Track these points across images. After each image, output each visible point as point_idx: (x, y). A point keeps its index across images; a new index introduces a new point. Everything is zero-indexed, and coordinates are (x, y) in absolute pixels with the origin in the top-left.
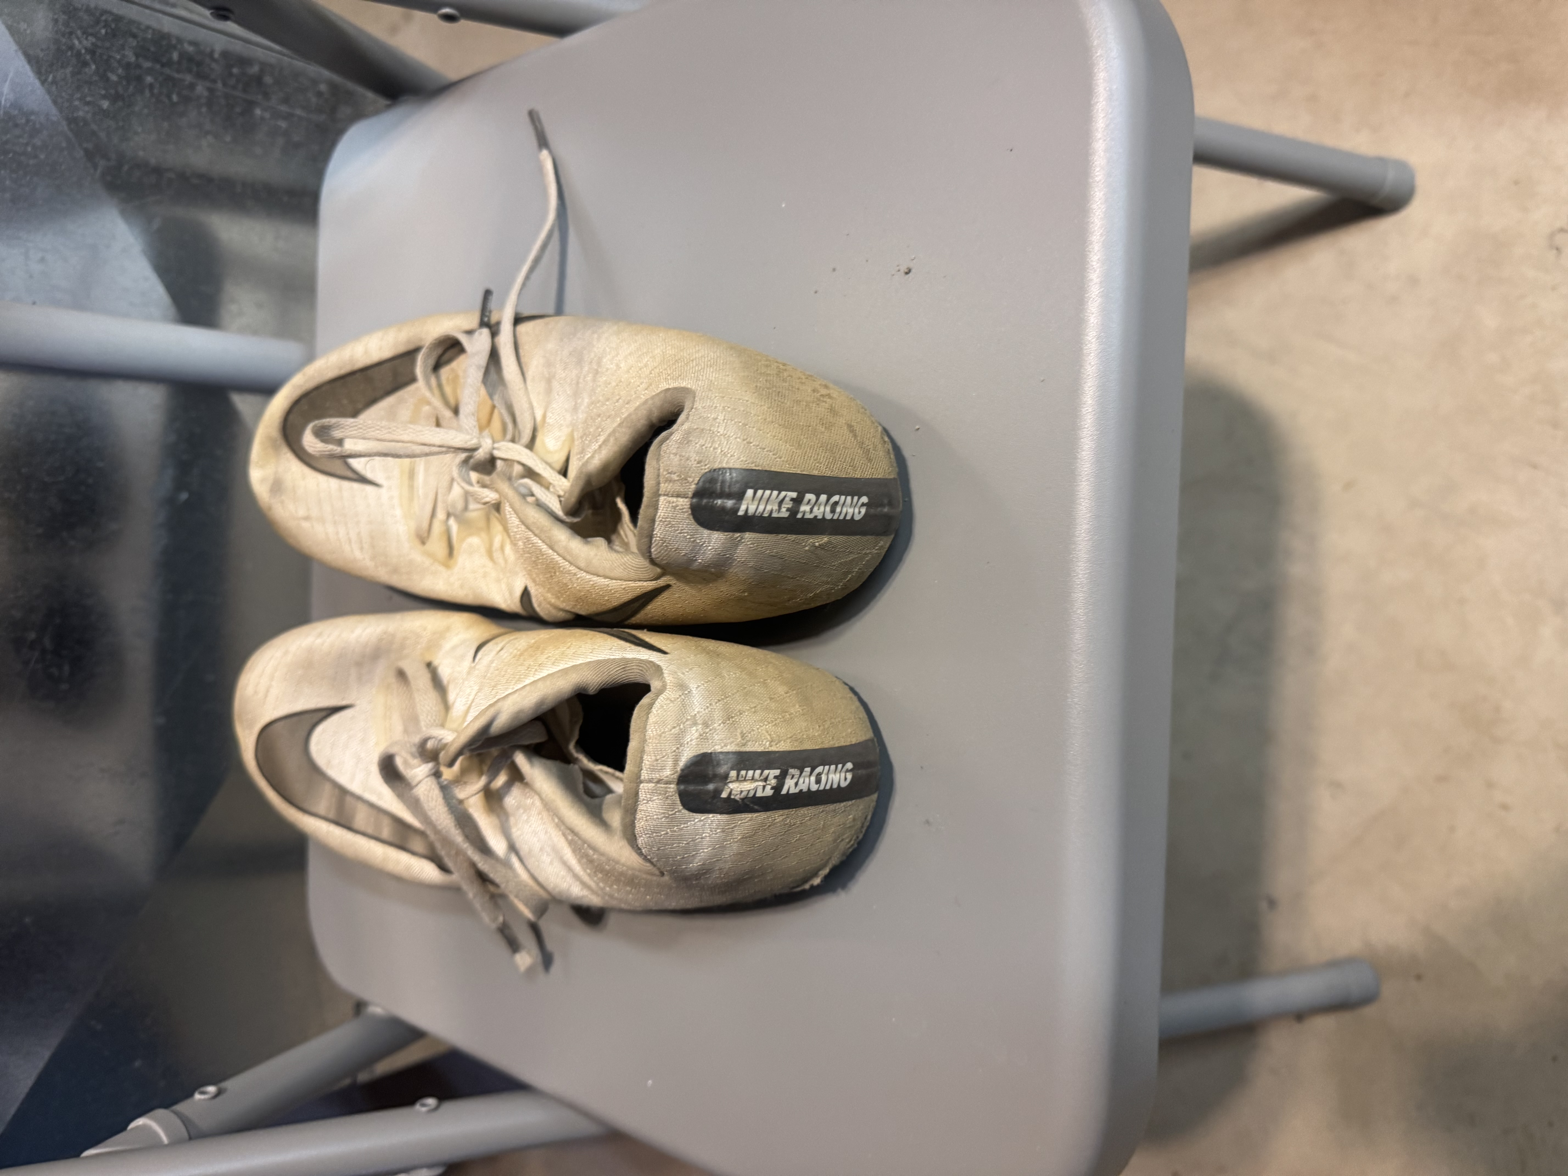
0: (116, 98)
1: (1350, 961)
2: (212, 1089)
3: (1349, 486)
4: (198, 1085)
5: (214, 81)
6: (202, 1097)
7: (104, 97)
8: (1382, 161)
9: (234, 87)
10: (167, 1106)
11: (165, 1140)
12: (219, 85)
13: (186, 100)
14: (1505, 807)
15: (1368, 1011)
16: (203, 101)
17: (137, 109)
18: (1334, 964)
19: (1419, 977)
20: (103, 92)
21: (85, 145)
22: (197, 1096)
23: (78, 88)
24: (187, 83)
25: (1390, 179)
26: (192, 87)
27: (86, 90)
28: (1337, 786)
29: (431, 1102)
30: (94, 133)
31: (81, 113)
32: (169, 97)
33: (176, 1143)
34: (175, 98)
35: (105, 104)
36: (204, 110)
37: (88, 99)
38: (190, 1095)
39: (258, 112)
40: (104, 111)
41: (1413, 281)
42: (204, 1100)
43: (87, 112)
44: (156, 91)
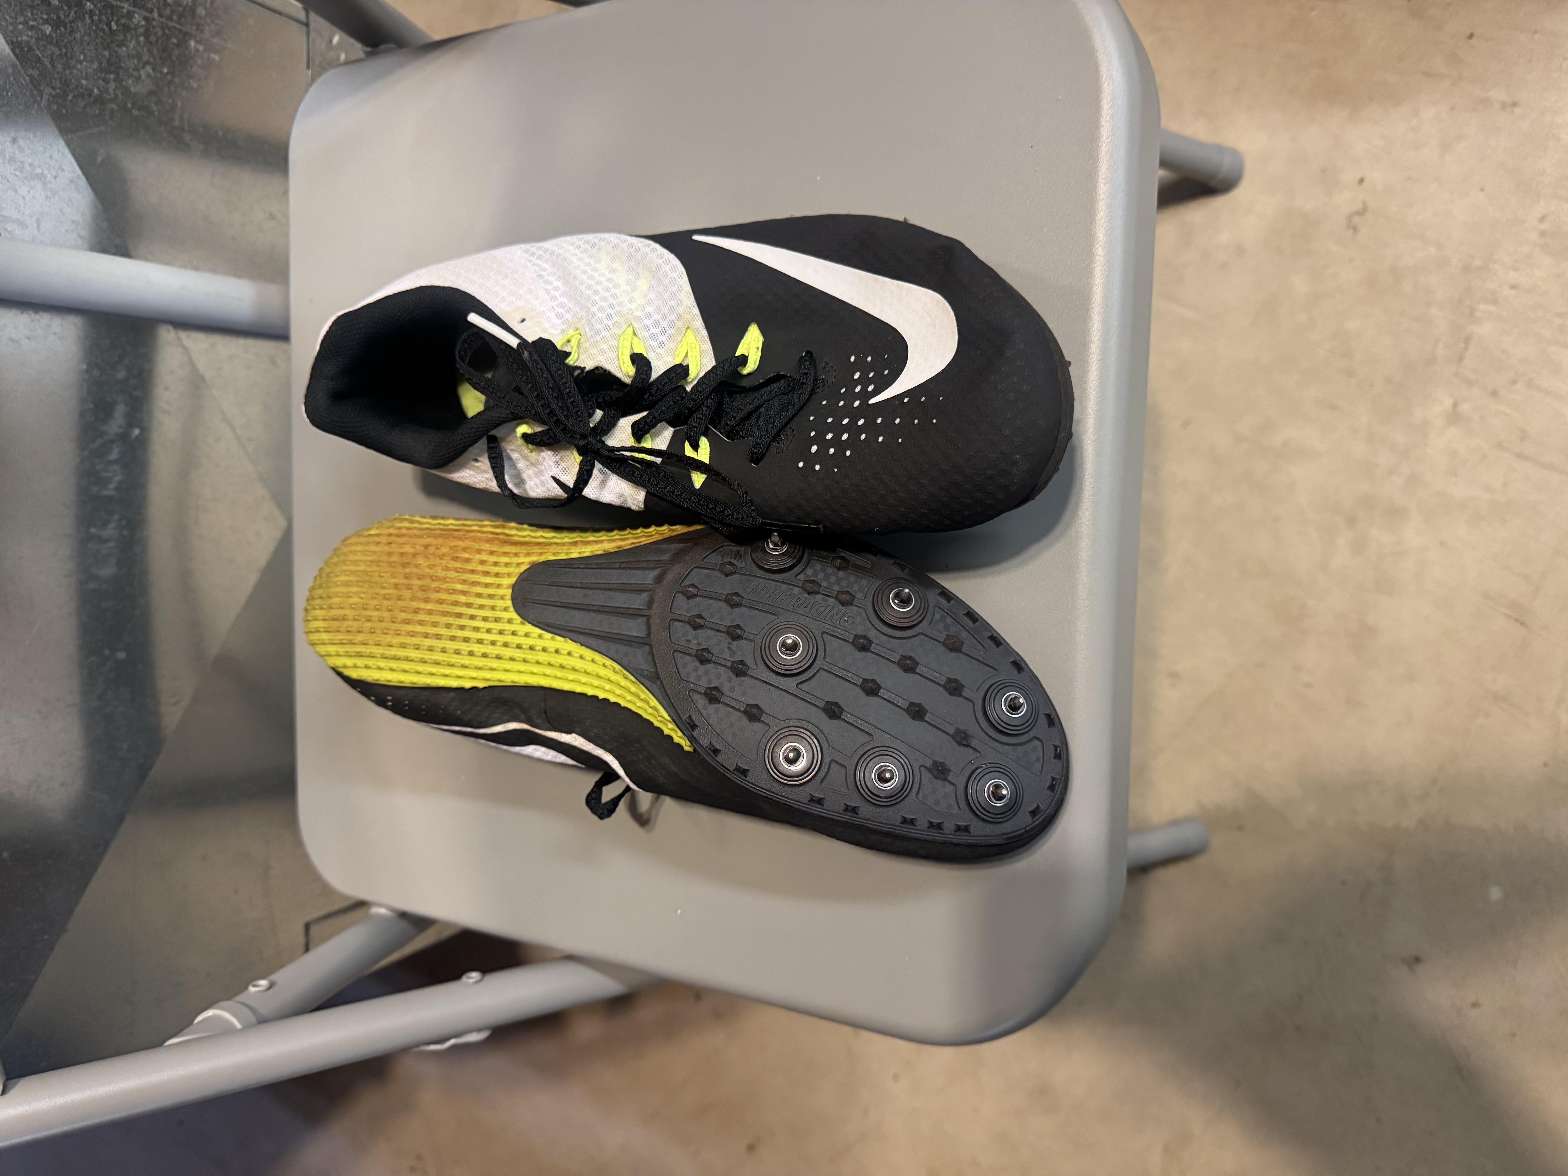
0: (57, 24)
1: (1187, 820)
2: (263, 983)
3: (1186, 424)
4: (252, 979)
5: (151, 11)
6: (257, 989)
7: (46, 22)
8: (1220, 149)
9: (170, 18)
10: (229, 998)
11: (238, 1026)
12: (156, 15)
13: (126, 29)
14: (1308, 685)
15: (1201, 861)
16: (142, 30)
17: (78, 36)
18: (1175, 823)
19: (1240, 828)
20: (45, 17)
21: (30, 71)
22: (252, 989)
23: (22, 11)
24: (125, 11)
25: (1226, 164)
26: (130, 15)
27: (29, 14)
28: (1174, 676)
29: (475, 975)
30: (39, 60)
31: (25, 38)
32: (109, 25)
33: (247, 1027)
34: (114, 26)
35: (48, 29)
36: (142, 39)
37: (31, 23)
38: (246, 988)
39: (192, 43)
40: (47, 36)
41: (1240, 250)
42: (260, 991)
43: (32, 37)
44: (96, 18)
